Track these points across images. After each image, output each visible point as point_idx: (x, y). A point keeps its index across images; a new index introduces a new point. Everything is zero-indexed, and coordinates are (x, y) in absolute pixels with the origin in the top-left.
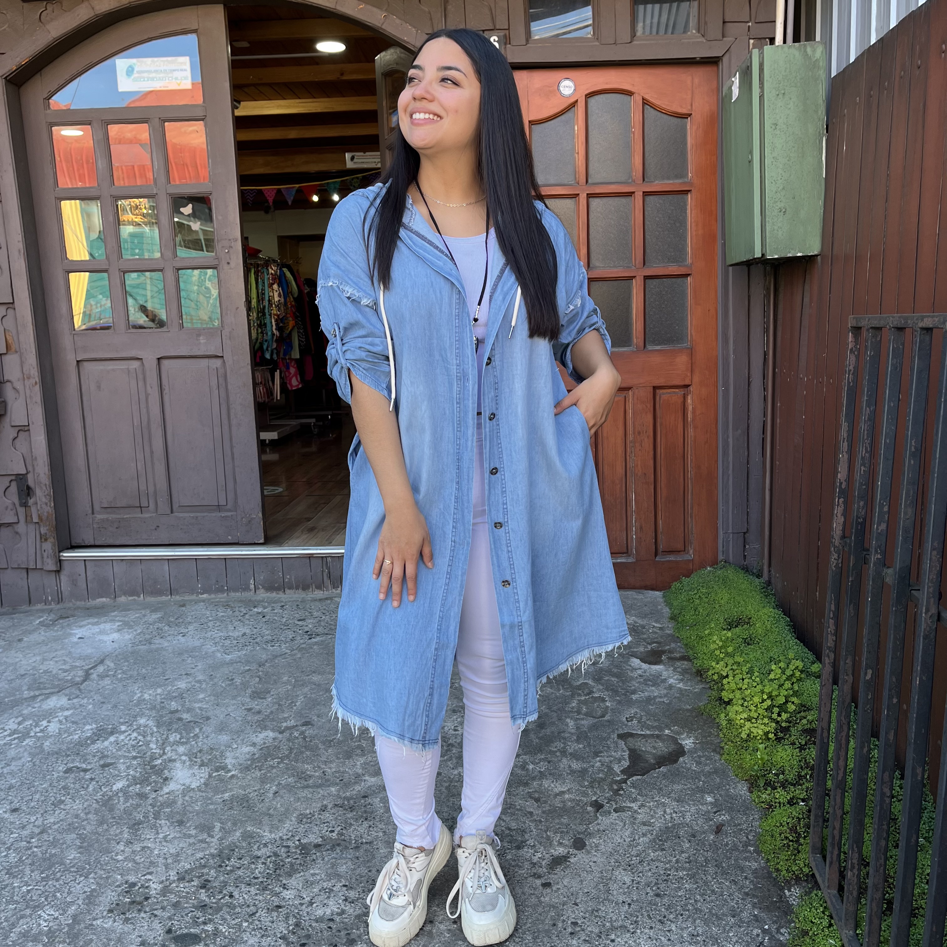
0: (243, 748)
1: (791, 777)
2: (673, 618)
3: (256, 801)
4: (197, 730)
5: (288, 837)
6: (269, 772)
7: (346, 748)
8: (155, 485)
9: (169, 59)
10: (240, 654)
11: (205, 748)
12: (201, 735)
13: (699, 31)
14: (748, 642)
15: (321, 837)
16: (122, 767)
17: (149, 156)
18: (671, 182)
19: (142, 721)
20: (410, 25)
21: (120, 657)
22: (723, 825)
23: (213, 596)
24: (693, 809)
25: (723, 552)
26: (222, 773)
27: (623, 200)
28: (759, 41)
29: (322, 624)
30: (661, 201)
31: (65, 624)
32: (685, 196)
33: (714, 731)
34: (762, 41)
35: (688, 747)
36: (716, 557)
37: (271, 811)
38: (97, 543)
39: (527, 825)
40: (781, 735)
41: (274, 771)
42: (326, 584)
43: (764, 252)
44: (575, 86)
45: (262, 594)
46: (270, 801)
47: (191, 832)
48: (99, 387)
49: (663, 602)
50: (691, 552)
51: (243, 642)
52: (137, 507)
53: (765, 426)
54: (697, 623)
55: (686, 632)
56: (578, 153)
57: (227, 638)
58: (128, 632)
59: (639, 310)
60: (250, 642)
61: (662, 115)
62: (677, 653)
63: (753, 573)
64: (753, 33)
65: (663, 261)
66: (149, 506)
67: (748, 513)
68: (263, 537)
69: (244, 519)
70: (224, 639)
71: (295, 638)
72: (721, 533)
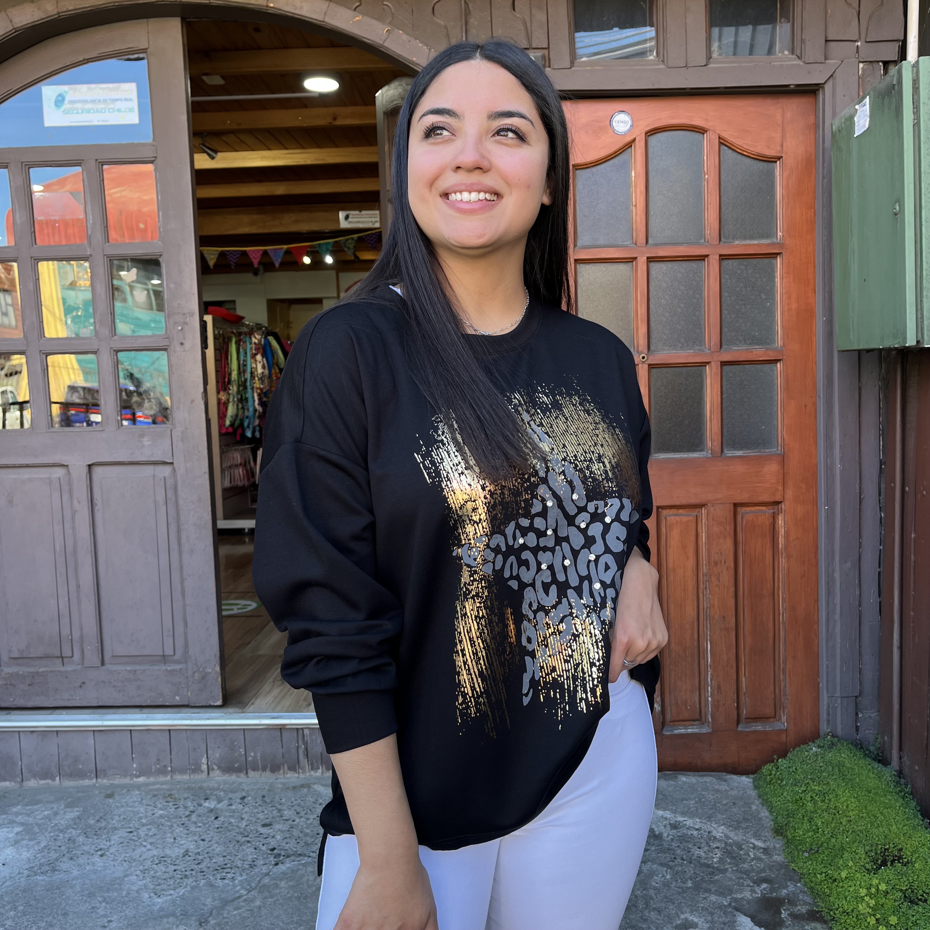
8: (81, 629)
9: (111, 86)
10: (175, 894)
13: (792, 52)
14: (910, 896)
17: (82, 207)
18: (756, 242)
20: (421, 42)
23: (152, 779)
25: (828, 721)
27: (694, 265)
28: (870, 66)
29: (296, 833)
30: (743, 267)
32: (773, 261)
34: (875, 65)
36: (817, 728)
38: (3, 705)
42: (302, 764)
43: (920, 338)
44: (632, 120)
45: (218, 776)
48: (11, 503)
49: (757, 797)
50: (784, 719)
51: (183, 870)
52: (57, 657)
53: (882, 557)
54: (819, 848)
55: (805, 862)
56: (636, 206)
57: (162, 859)
58: (27, 845)
59: (715, 405)
60: (192, 870)
61: (744, 158)
62: (801, 905)
63: (870, 752)
64: (863, 55)
65: (746, 343)
66: (72, 656)
67: (860, 669)
68: (221, 697)
69: (196, 674)
70: (157, 862)
71: (255, 863)
72: (825, 696)
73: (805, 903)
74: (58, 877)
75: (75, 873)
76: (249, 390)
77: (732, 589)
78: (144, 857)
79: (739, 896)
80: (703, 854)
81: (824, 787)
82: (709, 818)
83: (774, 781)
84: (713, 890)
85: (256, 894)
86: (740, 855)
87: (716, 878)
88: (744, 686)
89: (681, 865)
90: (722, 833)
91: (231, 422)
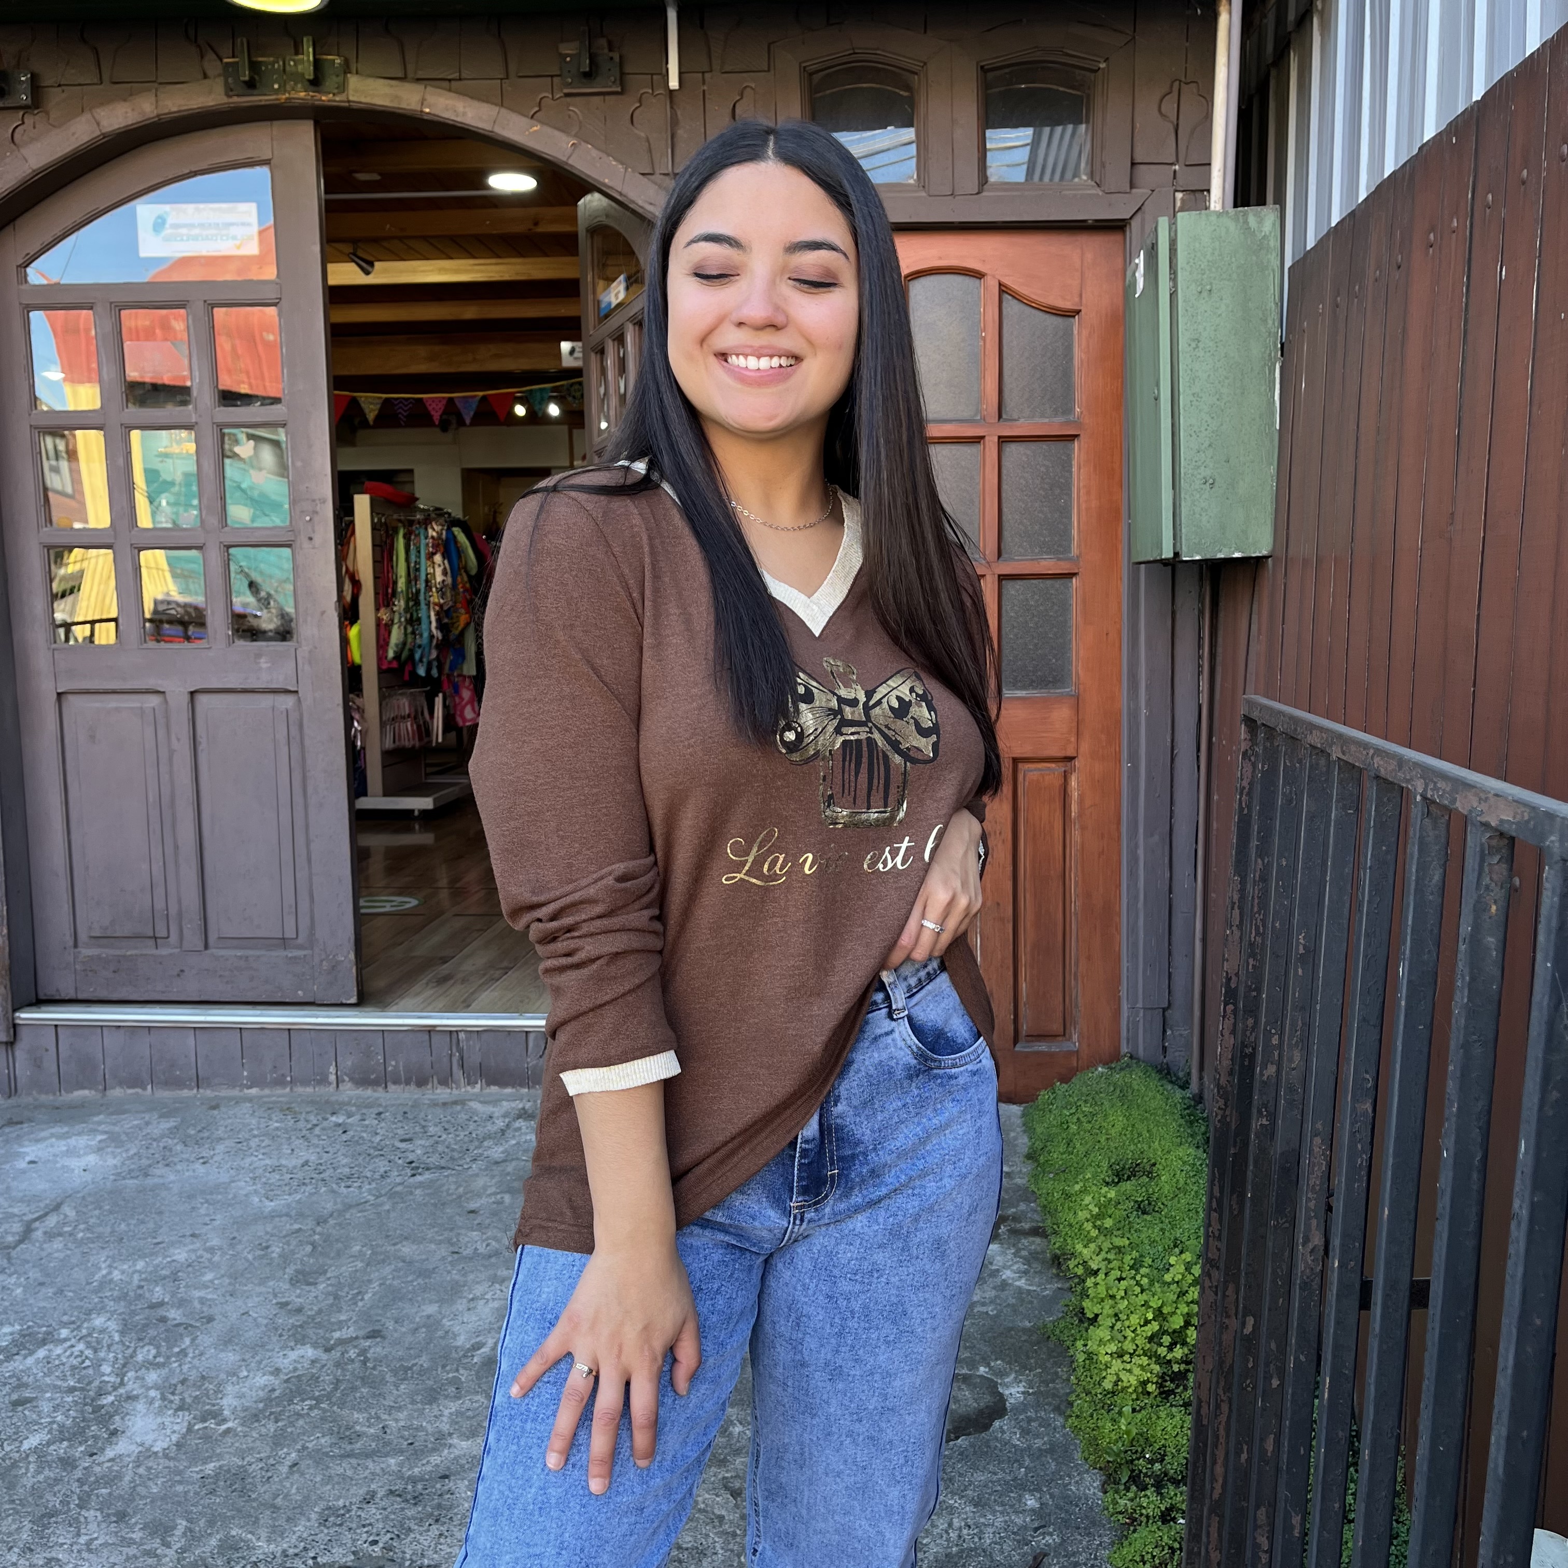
0: (257, 1378)
1: (1174, 1466)
2: (1031, 1156)
3: (258, 1480)
4: (187, 1341)
5: (296, 1551)
6: (292, 1424)
7: (430, 1383)
8: (179, 902)
9: (224, 206)
10: (290, 1199)
11: (193, 1375)
12: (190, 1351)
13: (1092, 176)
14: (1142, 1209)
15: (354, 1553)
16: (46, 1407)
17: (186, 362)
18: (1046, 420)
19: (98, 1321)
20: (615, 159)
21: (89, 1199)
22: (1045, 1555)
23: (267, 1091)
24: (999, 1521)
25: (1128, 1039)
26: (211, 1424)
27: (967, 449)
28: (1192, 196)
29: (440, 1148)
30: (1028, 452)
31: (14, 1135)
32: (1068, 444)
33: (1062, 1371)
35: (1012, 1401)
36: (1117, 1049)
37: (279, 1501)
38: (80, 997)
39: (710, 1540)
40: (1169, 1385)
41: (301, 1422)
42: (455, 1077)
43: (1178, 549)
45: (349, 1091)
46: (281, 1481)
47: (134, 1536)
48: (92, 738)
49: (1021, 1124)
50: (1075, 1037)
51: (301, 1178)
52: (149, 938)
54: (1067, 1167)
55: (1048, 1183)
57: (276, 1169)
58: (114, 1152)
60: (312, 1178)
61: (1033, 311)
63: (1178, 1078)
64: (1181, 181)
65: (1032, 551)
66: (168, 937)
67: (1170, 974)
68: (355, 996)
69: (324, 963)
70: (270, 1170)
71: (388, 1174)
72: (1125, 1007)
74: (150, 1181)
76: (423, 606)
77: (1009, 869)
78: (254, 1166)
85: (386, 1200)
88: (1024, 994)
91: (395, 652)
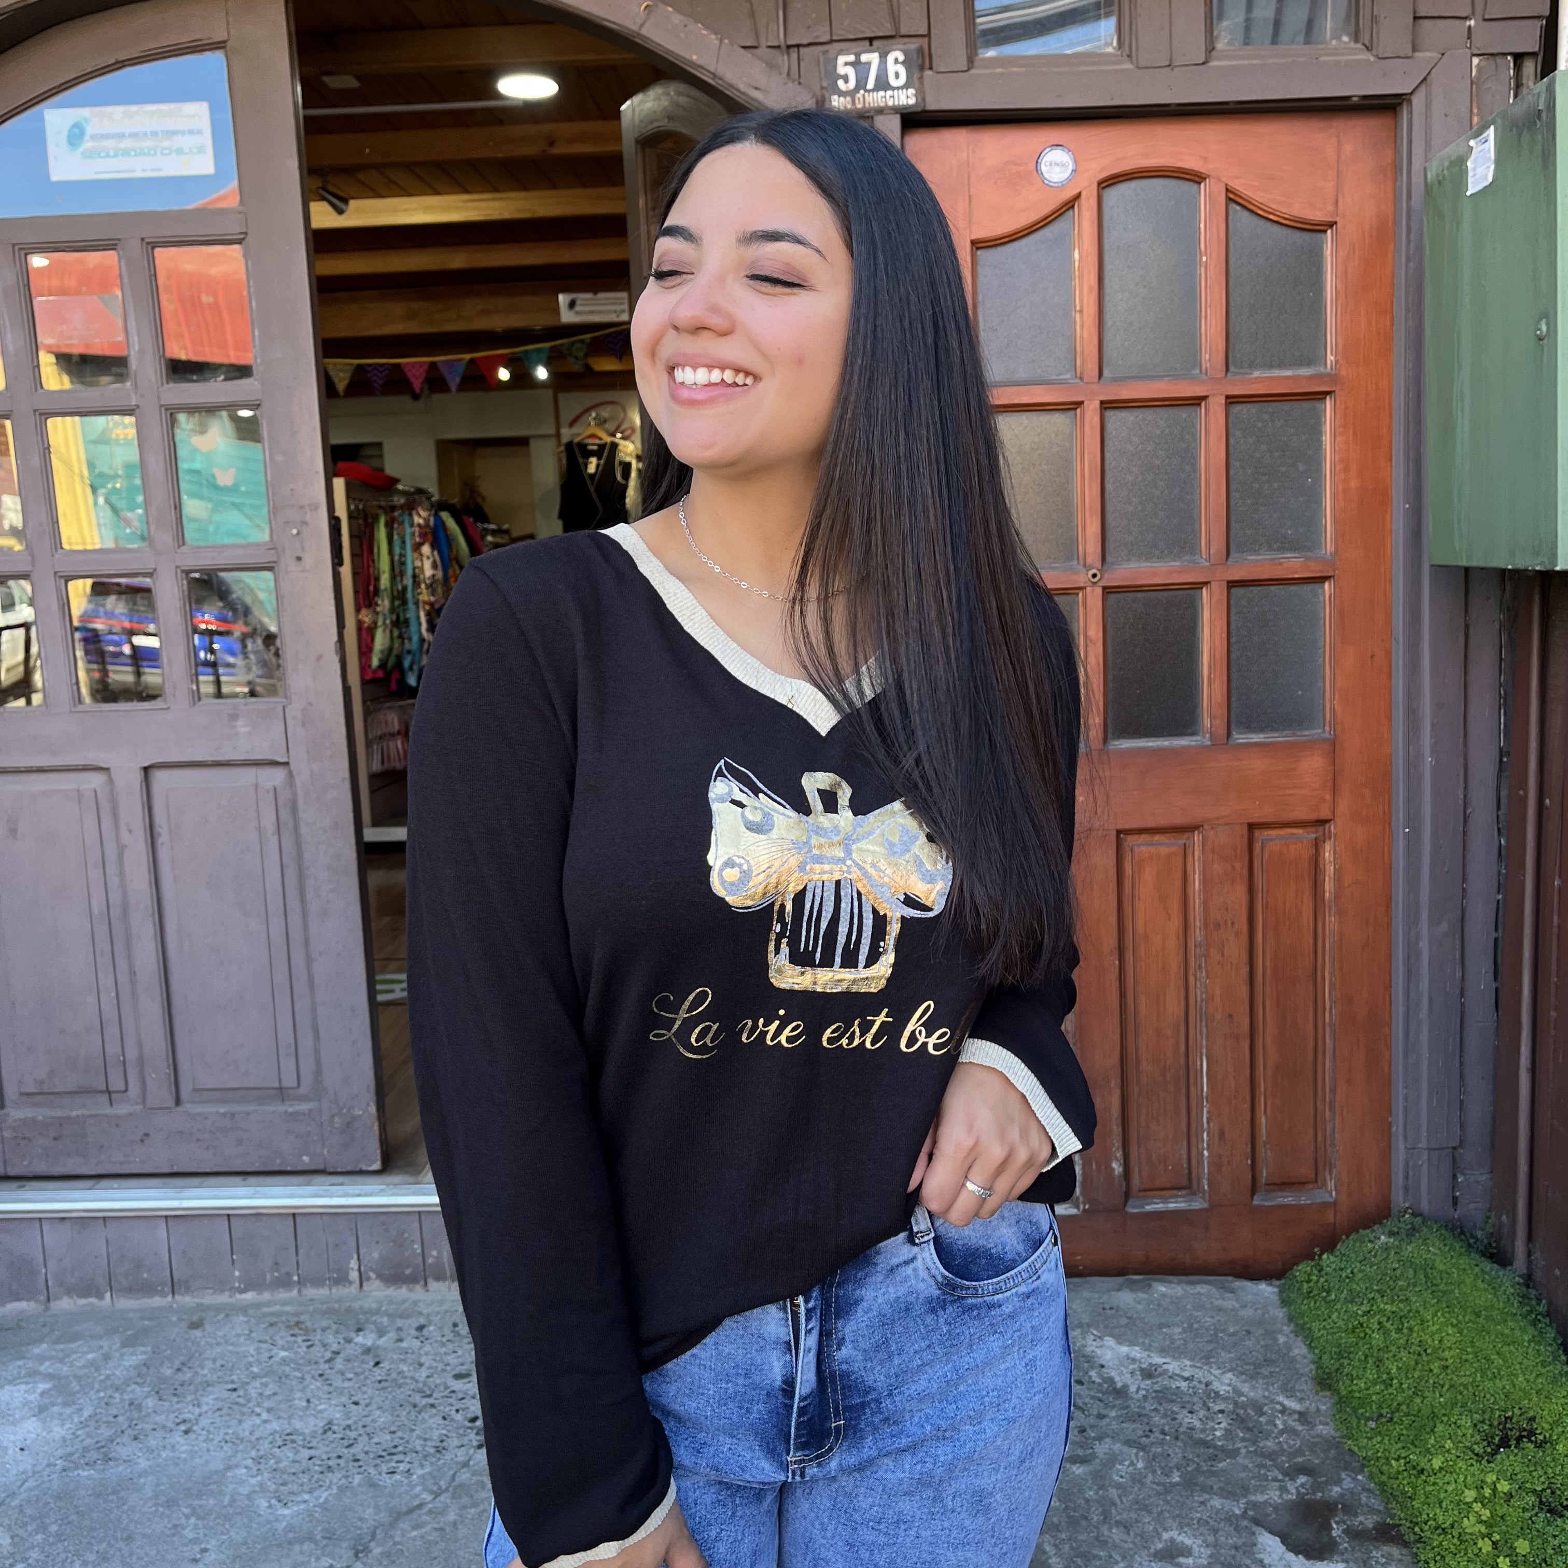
8: (140, 1045)
9: (164, 107)
10: (311, 1501)
13: (1356, 38)
18: (1289, 373)
20: (706, 27)
23: (266, 1296)
25: (1406, 1189)
27: (1182, 414)
28: (1491, 61)
30: (1265, 417)
32: (1318, 405)
34: (1499, 60)
36: (1387, 1201)
38: (12, 1172)
44: (1076, 161)
45: (377, 1291)
49: (1286, 1321)
50: (1331, 1184)
51: (324, 1457)
52: (102, 1092)
53: (1501, 913)
54: (1393, 1413)
55: (1371, 1438)
56: (1081, 311)
57: (288, 1438)
58: (61, 1414)
59: (1218, 656)
60: (339, 1457)
61: (1269, 224)
62: (1364, 1514)
63: (1477, 1240)
64: (1480, 43)
65: (1270, 548)
66: (126, 1090)
67: (1462, 1102)
68: (379, 1157)
69: (336, 1119)
70: (280, 1443)
71: (445, 1444)
72: (1402, 1146)
73: (1372, 1511)
75: (143, 1464)
76: (411, 606)
77: (1245, 970)
78: (257, 1434)
79: (1260, 1498)
80: (1197, 1424)
81: (1401, 1305)
82: (1207, 1358)
83: (1315, 1292)
84: (1216, 1487)
85: (448, 1501)
86: (1261, 1423)
87: (1220, 1465)
88: (1264, 1131)
89: (1162, 1443)
90: (1229, 1385)
91: (380, 660)
